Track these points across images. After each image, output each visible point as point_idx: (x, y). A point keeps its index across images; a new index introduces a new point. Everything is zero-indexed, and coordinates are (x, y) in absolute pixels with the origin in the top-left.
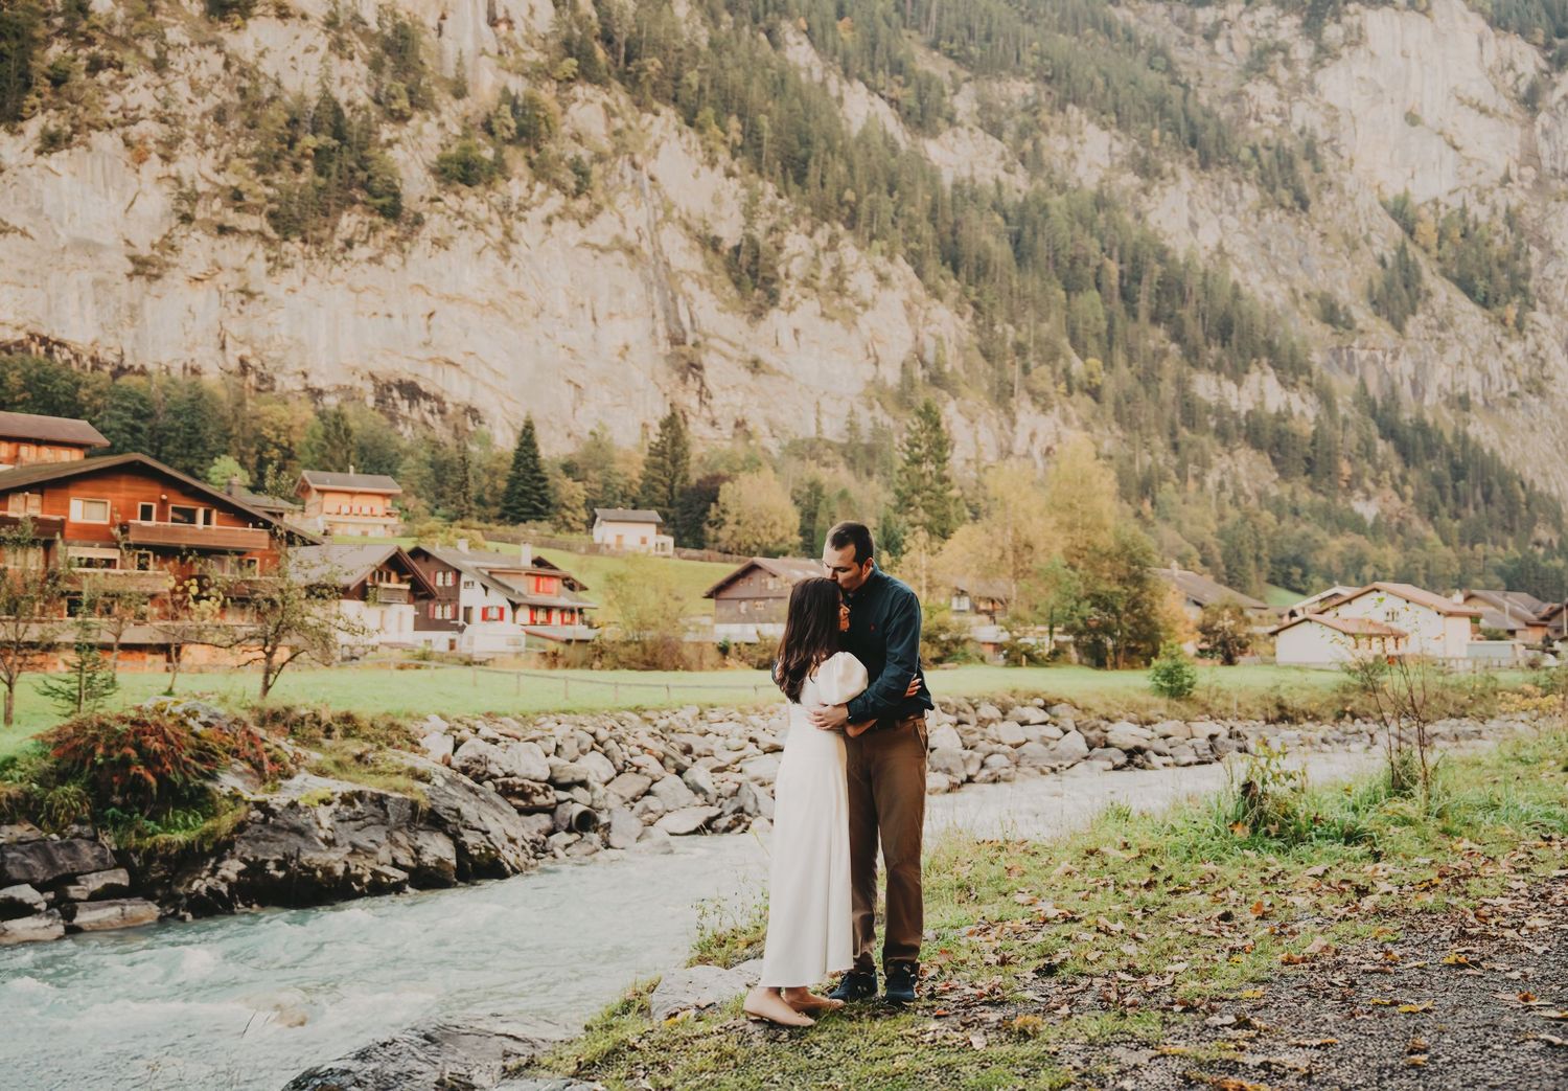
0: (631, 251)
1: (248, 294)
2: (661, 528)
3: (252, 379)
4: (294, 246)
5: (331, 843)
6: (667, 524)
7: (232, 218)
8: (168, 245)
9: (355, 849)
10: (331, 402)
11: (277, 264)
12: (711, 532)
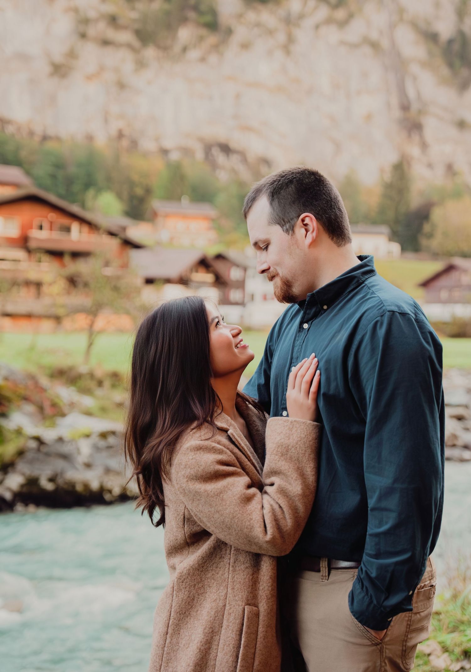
0: (375, 46)
1: (121, 86)
2: (391, 239)
3: (125, 143)
4: (150, 52)
5: (88, 466)
6: (394, 236)
7: (111, 34)
8: (72, 54)
9: (108, 471)
10: (175, 156)
11: (141, 64)
12: (424, 242)
